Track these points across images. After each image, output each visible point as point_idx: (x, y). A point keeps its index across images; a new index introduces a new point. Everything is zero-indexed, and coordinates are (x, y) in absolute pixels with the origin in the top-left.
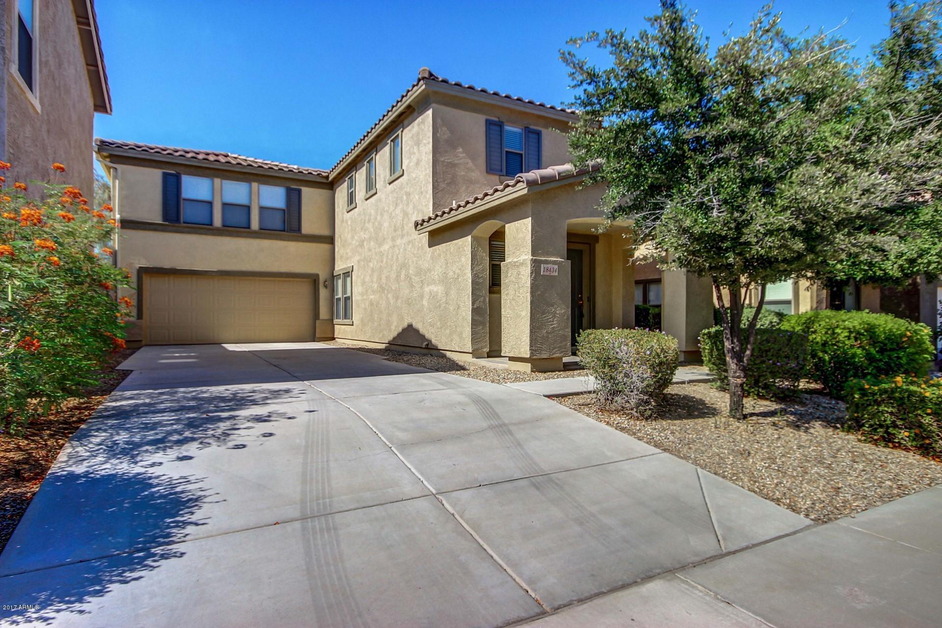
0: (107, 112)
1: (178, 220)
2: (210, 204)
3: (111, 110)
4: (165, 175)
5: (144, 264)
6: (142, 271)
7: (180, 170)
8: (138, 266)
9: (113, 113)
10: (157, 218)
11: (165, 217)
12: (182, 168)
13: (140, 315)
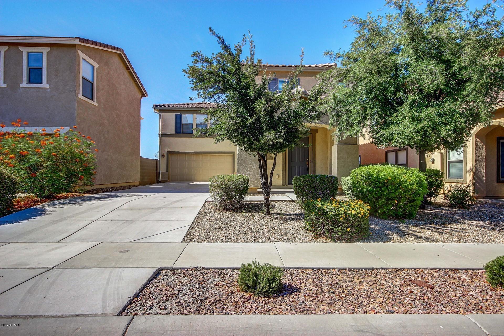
0: (145, 96)
1: (180, 132)
2: (192, 124)
3: (147, 96)
4: (176, 115)
5: (169, 150)
6: (169, 153)
7: (181, 112)
8: (167, 151)
9: (148, 96)
10: (173, 132)
11: (176, 132)
12: (182, 112)
13: (167, 170)
